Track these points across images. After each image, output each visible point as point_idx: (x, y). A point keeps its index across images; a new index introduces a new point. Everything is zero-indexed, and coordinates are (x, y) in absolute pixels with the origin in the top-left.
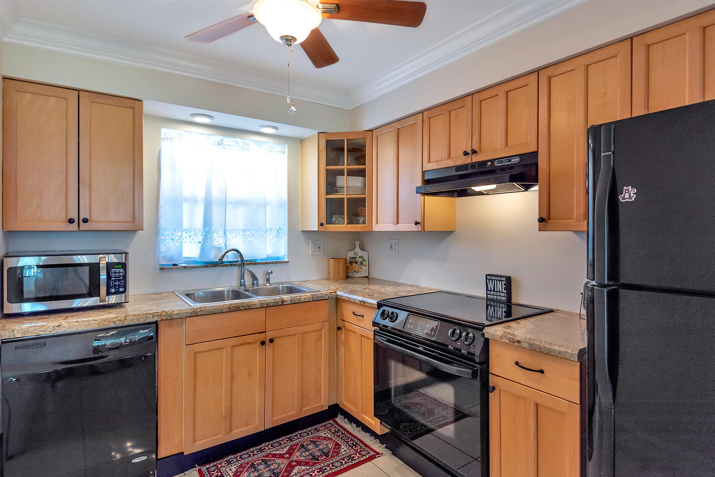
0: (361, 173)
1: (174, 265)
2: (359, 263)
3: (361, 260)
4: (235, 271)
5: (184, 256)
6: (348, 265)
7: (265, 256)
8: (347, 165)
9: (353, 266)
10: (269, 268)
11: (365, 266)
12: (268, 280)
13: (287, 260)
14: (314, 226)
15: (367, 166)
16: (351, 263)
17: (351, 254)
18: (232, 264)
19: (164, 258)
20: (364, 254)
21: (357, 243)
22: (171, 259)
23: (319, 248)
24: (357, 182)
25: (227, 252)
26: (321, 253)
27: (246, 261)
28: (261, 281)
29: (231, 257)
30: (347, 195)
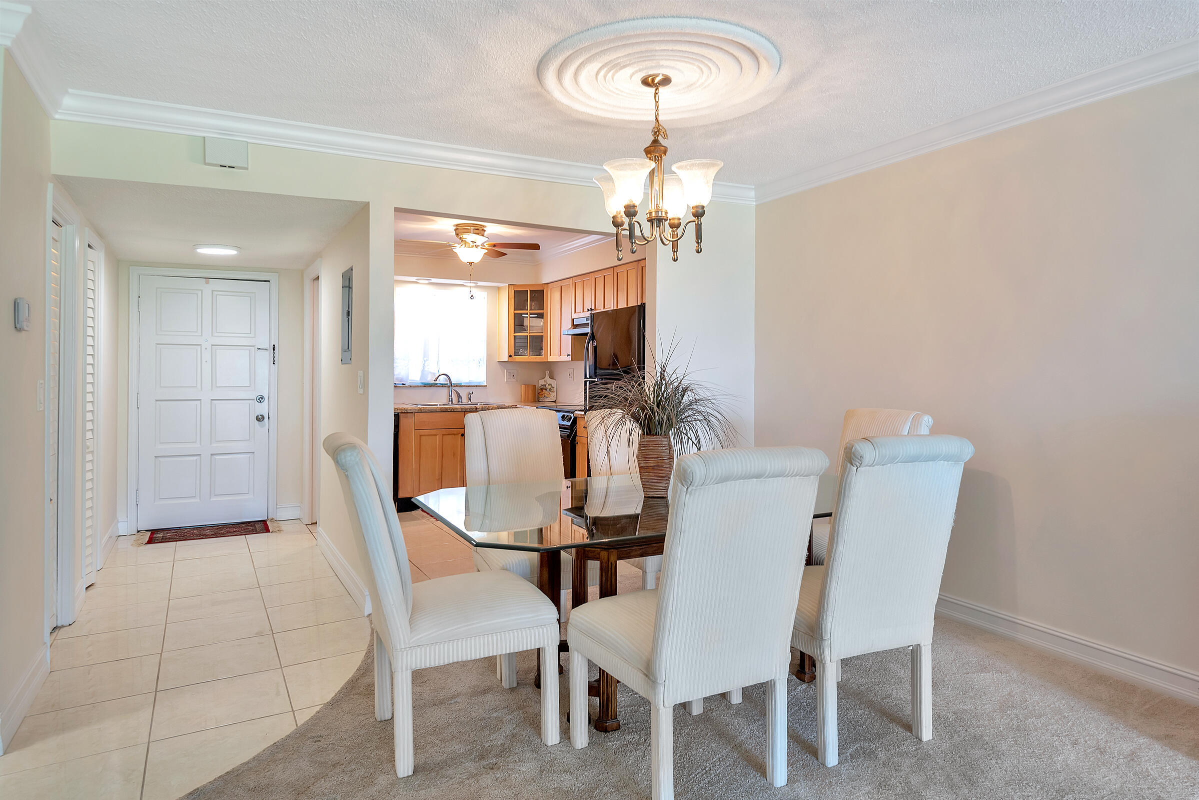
0: (540, 316)
1: (403, 384)
2: (548, 390)
3: (550, 387)
4: (445, 390)
5: (410, 378)
6: (539, 391)
7: (468, 381)
8: (530, 310)
9: (543, 392)
10: (470, 390)
11: (553, 392)
12: (470, 399)
13: (486, 384)
14: (505, 358)
15: (544, 311)
16: (542, 389)
17: (542, 382)
18: (443, 386)
19: (397, 379)
20: (552, 382)
21: (547, 373)
22: (402, 380)
23: (513, 376)
24: (539, 322)
25: (440, 376)
26: (515, 380)
27: (453, 384)
28: (465, 401)
29: (442, 380)
30: (530, 333)
